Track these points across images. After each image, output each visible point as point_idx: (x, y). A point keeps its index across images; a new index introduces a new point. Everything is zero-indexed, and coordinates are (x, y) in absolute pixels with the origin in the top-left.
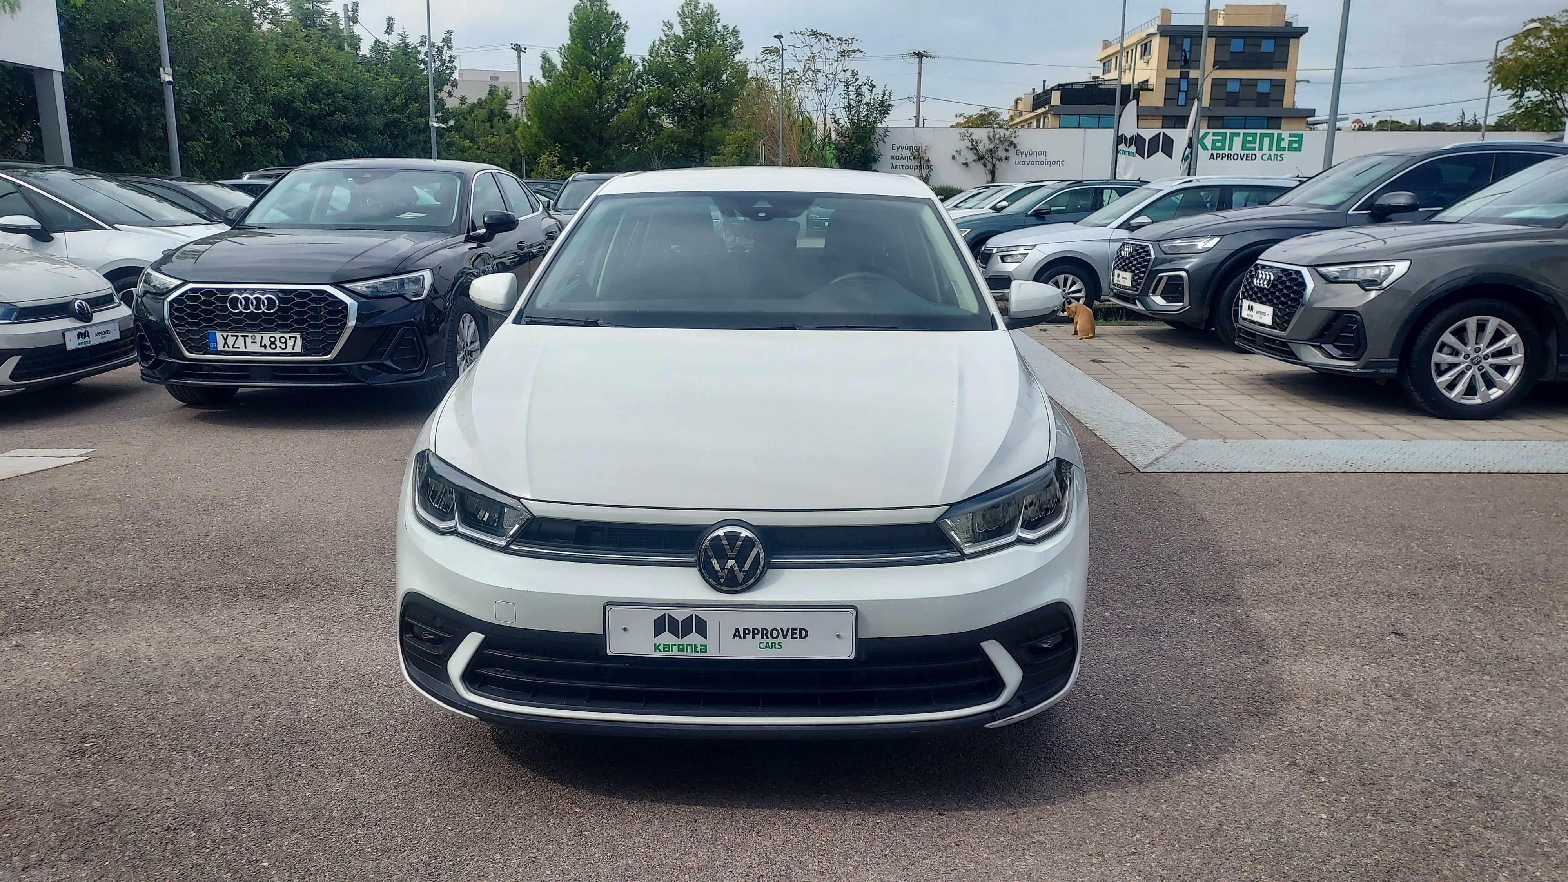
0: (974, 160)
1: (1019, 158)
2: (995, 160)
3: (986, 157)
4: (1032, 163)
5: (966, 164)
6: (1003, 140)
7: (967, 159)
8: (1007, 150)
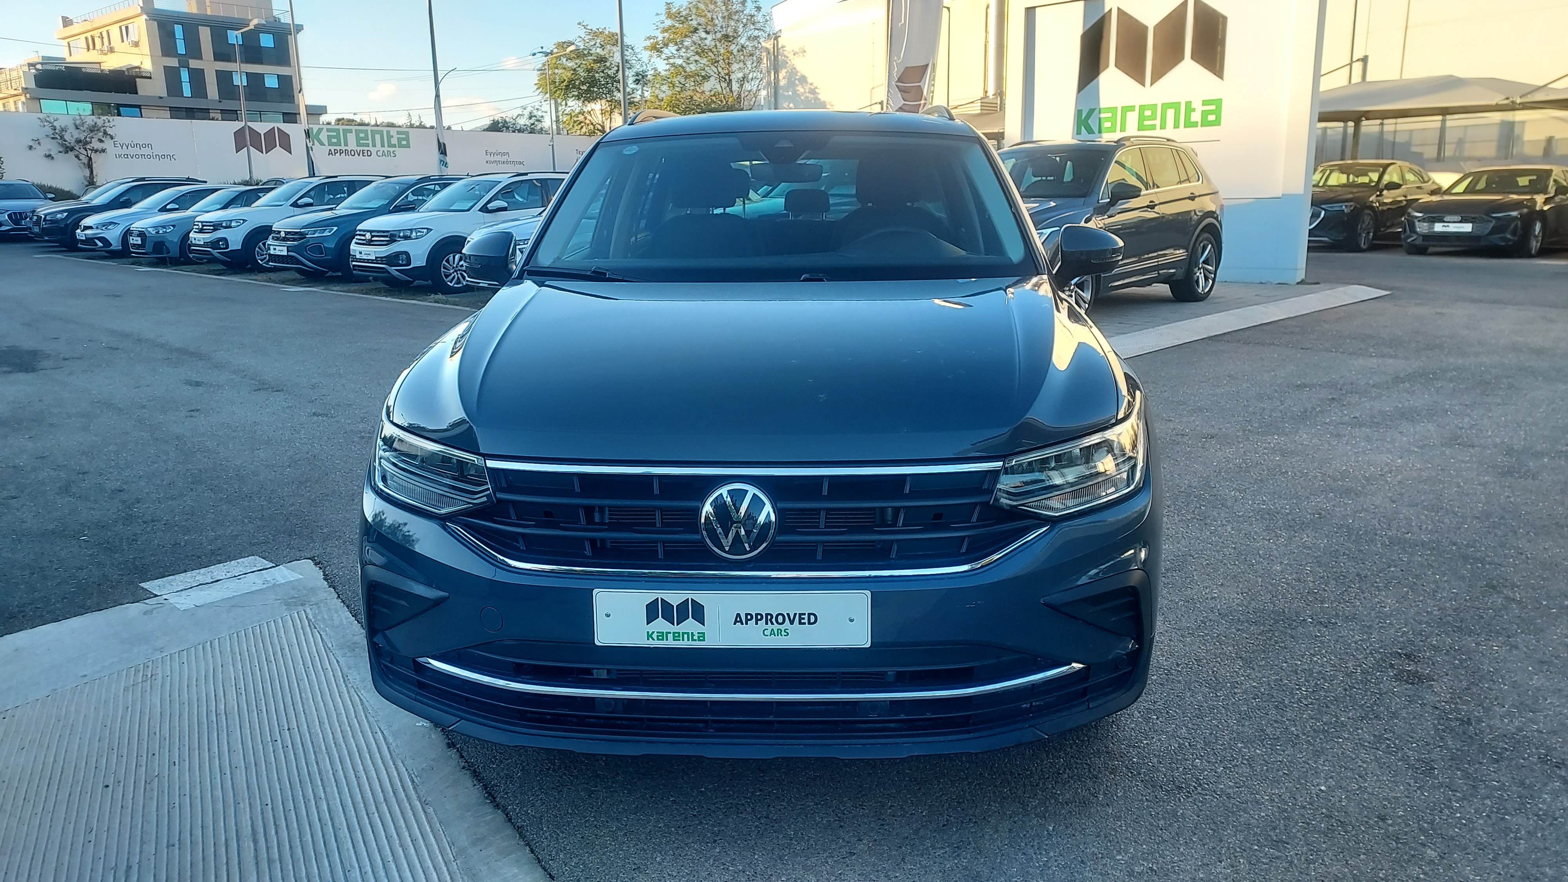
0: (61, 152)
1: (119, 151)
2: (89, 152)
3: (77, 148)
4: (137, 156)
5: (49, 156)
6: (94, 129)
7: (50, 150)
8: (101, 141)
